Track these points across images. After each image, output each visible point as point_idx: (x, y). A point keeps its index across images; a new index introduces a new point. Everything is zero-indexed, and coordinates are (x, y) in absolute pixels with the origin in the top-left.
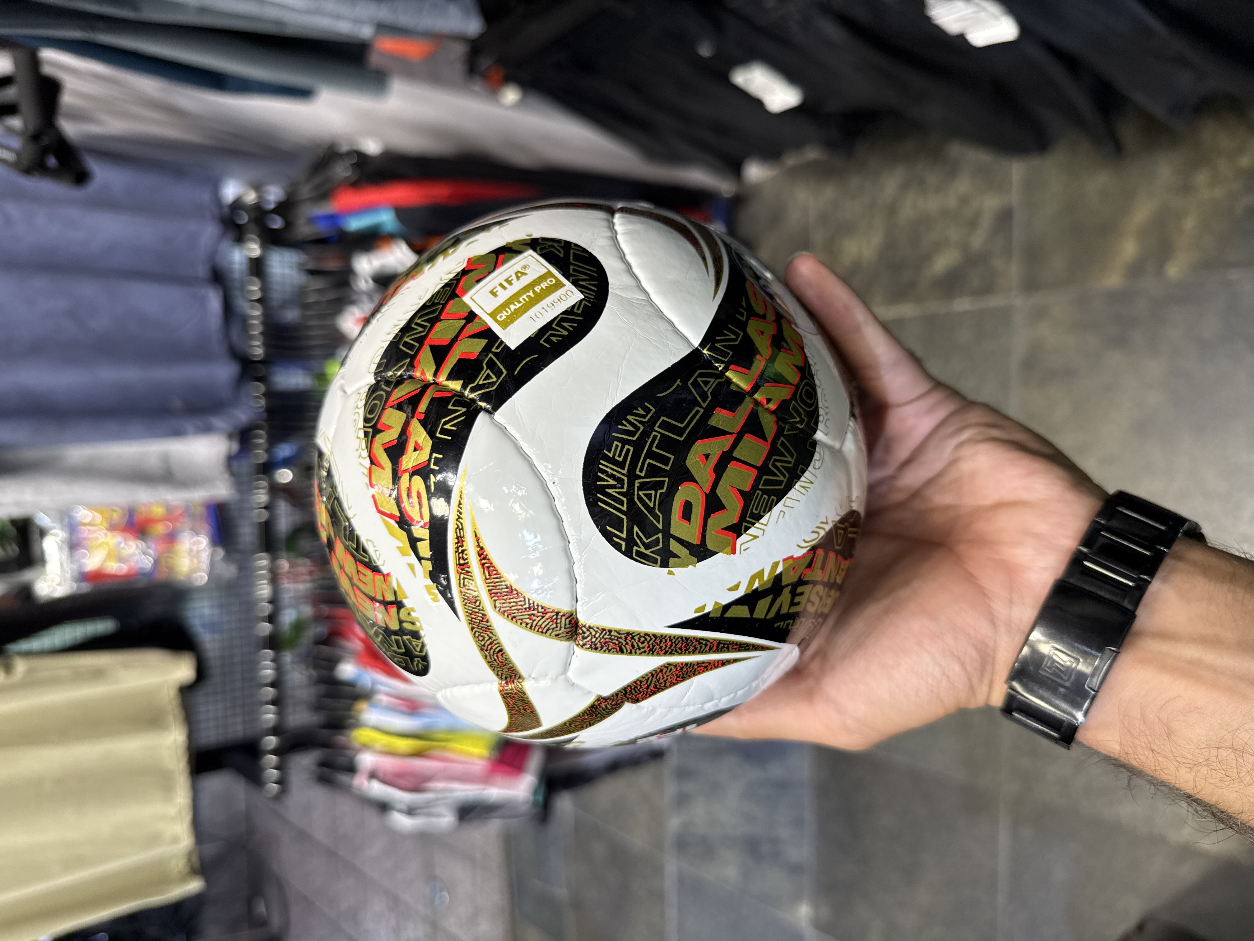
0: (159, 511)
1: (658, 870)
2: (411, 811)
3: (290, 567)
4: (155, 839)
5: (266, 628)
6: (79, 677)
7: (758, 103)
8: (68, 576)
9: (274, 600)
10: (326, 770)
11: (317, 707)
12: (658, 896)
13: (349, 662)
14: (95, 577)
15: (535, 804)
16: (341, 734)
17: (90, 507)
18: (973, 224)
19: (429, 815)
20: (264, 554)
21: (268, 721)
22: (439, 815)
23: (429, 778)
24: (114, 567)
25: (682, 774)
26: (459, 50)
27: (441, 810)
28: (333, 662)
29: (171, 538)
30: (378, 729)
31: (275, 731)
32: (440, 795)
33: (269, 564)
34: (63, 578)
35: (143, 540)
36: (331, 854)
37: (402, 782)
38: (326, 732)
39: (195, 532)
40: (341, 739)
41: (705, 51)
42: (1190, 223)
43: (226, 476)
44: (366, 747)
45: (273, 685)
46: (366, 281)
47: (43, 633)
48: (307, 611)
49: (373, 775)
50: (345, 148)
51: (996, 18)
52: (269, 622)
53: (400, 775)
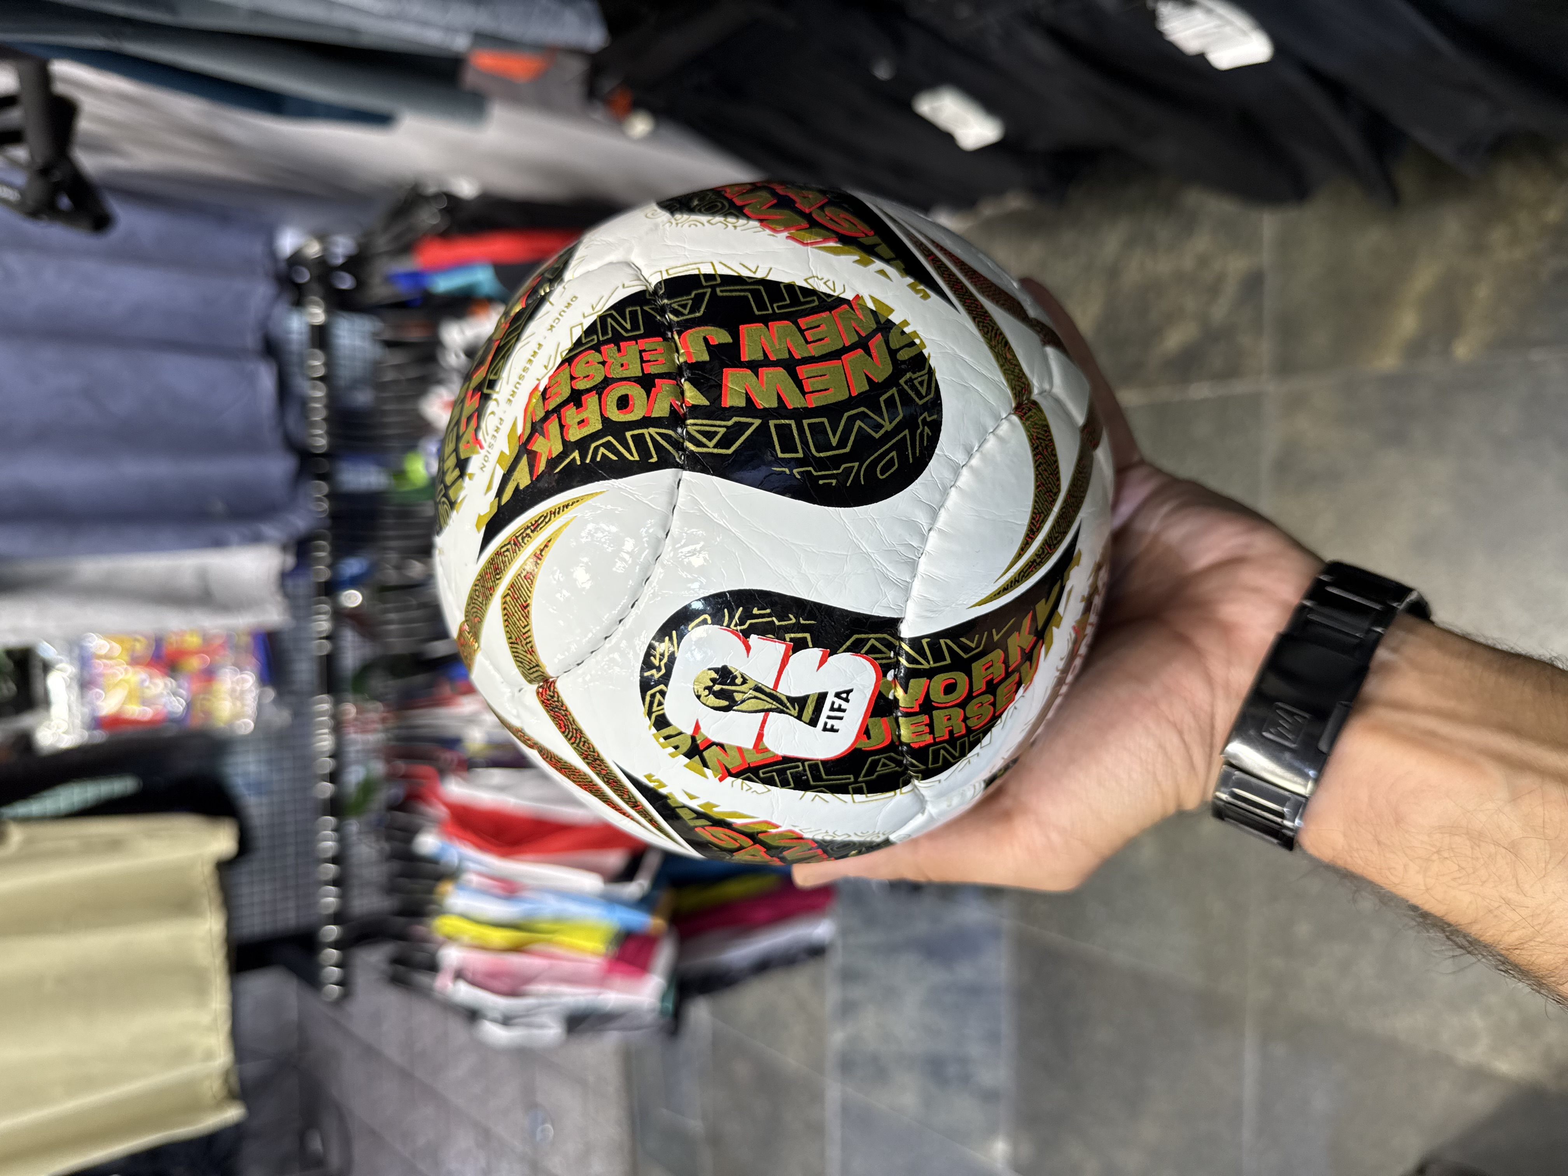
0: (193, 641)
1: (817, 1097)
2: (506, 1021)
3: (357, 713)
4: (183, 1055)
5: (326, 789)
6: (89, 849)
7: (947, 138)
8: (78, 722)
9: (337, 754)
10: (401, 968)
11: (391, 889)
12: (817, 1130)
13: (430, 832)
14: (112, 723)
15: (663, 1012)
16: (420, 923)
17: (108, 635)
18: (1214, 290)
19: (529, 1025)
20: (325, 696)
21: (327, 906)
22: (541, 1026)
23: (529, 979)
24: (136, 711)
25: (848, 976)
26: (576, 68)
27: (545, 1019)
28: (410, 832)
29: (209, 675)
30: (465, 916)
31: (337, 918)
32: (543, 1001)
33: (331, 709)
34: (71, 725)
35: (172, 678)
36: (406, 1075)
37: (496, 984)
38: (401, 920)
39: (239, 667)
40: (419, 929)
41: (883, 72)
42: (1483, 292)
43: (279, 598)
44: (451, 939)
45: (335, 860)
46: (457, 356)
47: (45, 793)
48: (379, 768)
49: (459, 975)
50: (432, 190)
51: (1244, 33)
52: (331, 782)
53: (494, 975)
